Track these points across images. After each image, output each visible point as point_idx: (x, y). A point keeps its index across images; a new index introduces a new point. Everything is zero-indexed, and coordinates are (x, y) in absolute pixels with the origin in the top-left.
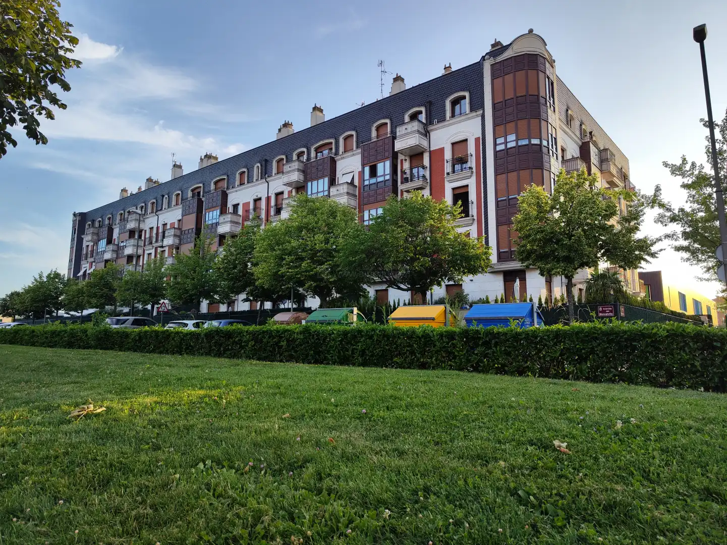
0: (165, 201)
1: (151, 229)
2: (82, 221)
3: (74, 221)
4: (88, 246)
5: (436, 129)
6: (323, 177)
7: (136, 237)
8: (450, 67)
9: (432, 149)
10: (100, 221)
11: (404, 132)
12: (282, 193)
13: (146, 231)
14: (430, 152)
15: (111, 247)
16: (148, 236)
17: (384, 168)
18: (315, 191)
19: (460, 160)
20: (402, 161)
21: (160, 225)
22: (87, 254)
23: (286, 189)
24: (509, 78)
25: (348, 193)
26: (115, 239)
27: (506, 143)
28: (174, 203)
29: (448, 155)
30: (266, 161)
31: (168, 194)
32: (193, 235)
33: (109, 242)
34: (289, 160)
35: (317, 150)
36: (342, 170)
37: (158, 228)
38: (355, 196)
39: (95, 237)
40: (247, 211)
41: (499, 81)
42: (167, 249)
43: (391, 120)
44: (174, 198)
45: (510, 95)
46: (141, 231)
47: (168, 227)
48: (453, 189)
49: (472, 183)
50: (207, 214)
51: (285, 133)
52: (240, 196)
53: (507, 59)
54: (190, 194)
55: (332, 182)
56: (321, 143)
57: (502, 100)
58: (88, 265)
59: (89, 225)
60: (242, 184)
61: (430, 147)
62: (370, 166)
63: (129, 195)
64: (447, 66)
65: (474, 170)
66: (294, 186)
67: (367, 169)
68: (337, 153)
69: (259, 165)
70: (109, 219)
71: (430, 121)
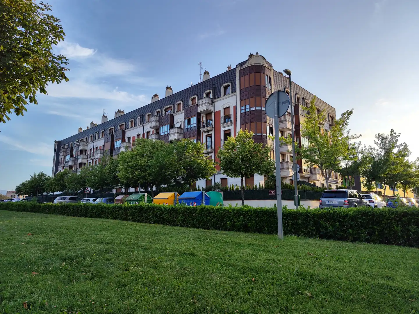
0: (97, 135)
1: (91, 149)
2: (59, 145)
3: (55, 145)
4: (62, 158)
5: (217, 101)
6: (167, 124)
7: (84, 154)
8: (230, 67)
9: (215, 111)
10: (67, 145)
11: (202, 103)
12: (150, 132)
13: (88, 151)
14: (214, 112)
15: (72, 159)
16: (89, 153)
17: (194, 120)
18: (164, 131)
19: (227, 117)
20: (202, 116)
21: (95, 148)
22: (61, 162)
23: (152, 130)
24: (247, 77)
25: (177, 133)
26: (74, 155)
27: (245, 109)
28: (101, 136)
29: (222, 114)
30: (143, 115)
31: (98, 132)
32: (109, 153)
33: (71, 156)
34: (153, 115)
35: (166, 110)
36: (176, 120)
37: (94, 149)
38: (182, 134)
39: (65, 154)
40: (134, 141)
41: (243, 78)
42: (98, 160)
43: (198, 96)
44: (101, 134)
45: (247, 86)
46: (86, 151)
47: (98, 148)
48: (225, 131)
49: (232, 128)
50: (116, 142)
51: (155, 100)
52: (131, 133)
53: (246, 67)
54: (108, 132)
55: (172, 127)
56: (167, 107)
57: (244, 88)
58: (62, 168)
59: (62, 147)
60: (132, 127)
61: (214, 110)
62: (188, 119)
63: (83, 131)
64: (229, 66)
65: (233, 122)
66: (155, 128)
67: (186, 121)
68: (174, 112)
69: (140, 118)
70: (71, 144)
71: (214, 98)
